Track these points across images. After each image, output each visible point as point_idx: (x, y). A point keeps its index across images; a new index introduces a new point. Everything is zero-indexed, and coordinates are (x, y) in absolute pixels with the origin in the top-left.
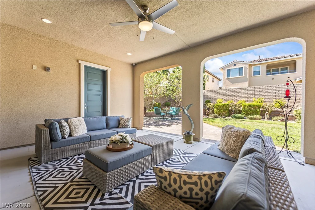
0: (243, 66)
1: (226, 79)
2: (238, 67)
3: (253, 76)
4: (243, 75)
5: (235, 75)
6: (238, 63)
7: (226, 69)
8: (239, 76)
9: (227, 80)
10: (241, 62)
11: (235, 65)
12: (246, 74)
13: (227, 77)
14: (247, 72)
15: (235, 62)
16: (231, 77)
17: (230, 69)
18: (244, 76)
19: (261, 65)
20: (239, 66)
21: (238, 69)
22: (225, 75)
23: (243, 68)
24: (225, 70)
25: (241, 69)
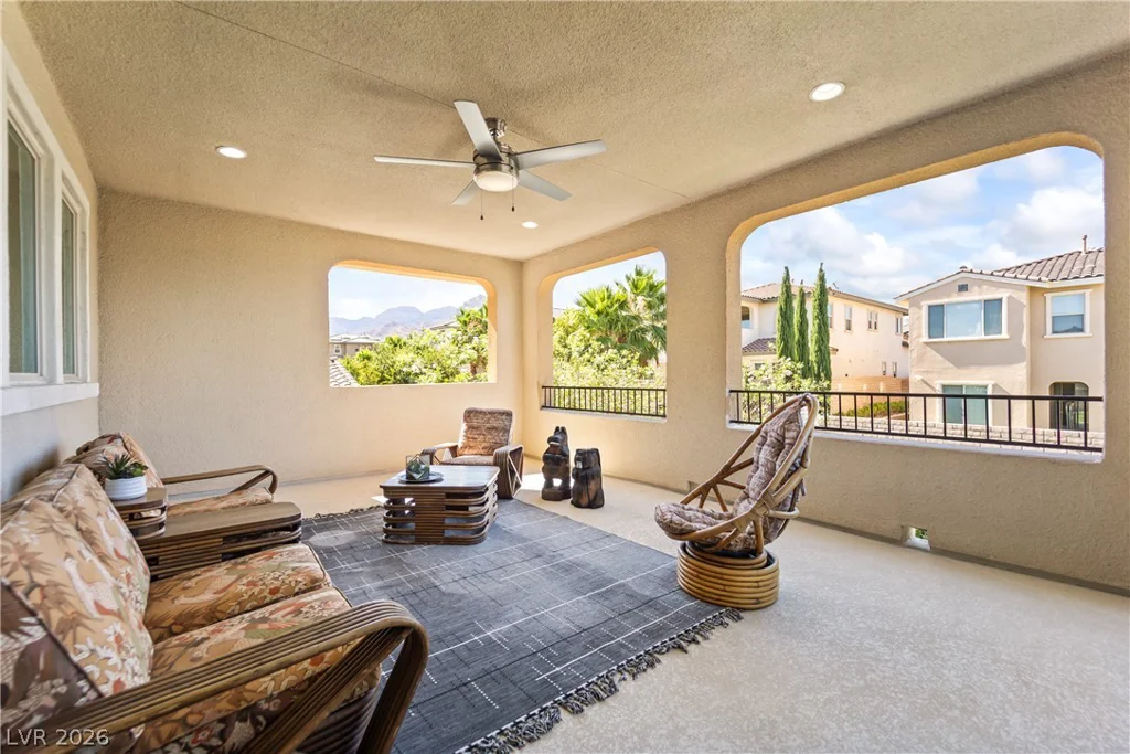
0: (1003, 294)
1: (926, 343)
2: (977, 298)
3: (1049, 335)
4: (1000, 333)
5: (966, 329)
6: (980, 283)
7: (925, 304)
8: (983, 337)
9: (929, 348)
10: (992, 278)
11: (963, 288)
12: (1015, 330)
13: (930, 337)
14: (1021, 321)
15: (963, 275)
16: (945, 339)
17: (943, 305)
18: (1004, 335)
19: (1088, 292)
20: (980, 294)
21: (976, 306)
22: (920, 328)
23: (1000, 300)
24: (920, 308)
25: (992, 306)
